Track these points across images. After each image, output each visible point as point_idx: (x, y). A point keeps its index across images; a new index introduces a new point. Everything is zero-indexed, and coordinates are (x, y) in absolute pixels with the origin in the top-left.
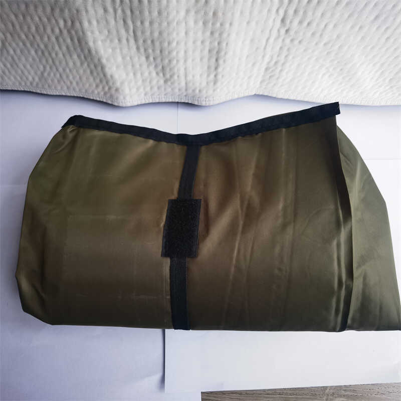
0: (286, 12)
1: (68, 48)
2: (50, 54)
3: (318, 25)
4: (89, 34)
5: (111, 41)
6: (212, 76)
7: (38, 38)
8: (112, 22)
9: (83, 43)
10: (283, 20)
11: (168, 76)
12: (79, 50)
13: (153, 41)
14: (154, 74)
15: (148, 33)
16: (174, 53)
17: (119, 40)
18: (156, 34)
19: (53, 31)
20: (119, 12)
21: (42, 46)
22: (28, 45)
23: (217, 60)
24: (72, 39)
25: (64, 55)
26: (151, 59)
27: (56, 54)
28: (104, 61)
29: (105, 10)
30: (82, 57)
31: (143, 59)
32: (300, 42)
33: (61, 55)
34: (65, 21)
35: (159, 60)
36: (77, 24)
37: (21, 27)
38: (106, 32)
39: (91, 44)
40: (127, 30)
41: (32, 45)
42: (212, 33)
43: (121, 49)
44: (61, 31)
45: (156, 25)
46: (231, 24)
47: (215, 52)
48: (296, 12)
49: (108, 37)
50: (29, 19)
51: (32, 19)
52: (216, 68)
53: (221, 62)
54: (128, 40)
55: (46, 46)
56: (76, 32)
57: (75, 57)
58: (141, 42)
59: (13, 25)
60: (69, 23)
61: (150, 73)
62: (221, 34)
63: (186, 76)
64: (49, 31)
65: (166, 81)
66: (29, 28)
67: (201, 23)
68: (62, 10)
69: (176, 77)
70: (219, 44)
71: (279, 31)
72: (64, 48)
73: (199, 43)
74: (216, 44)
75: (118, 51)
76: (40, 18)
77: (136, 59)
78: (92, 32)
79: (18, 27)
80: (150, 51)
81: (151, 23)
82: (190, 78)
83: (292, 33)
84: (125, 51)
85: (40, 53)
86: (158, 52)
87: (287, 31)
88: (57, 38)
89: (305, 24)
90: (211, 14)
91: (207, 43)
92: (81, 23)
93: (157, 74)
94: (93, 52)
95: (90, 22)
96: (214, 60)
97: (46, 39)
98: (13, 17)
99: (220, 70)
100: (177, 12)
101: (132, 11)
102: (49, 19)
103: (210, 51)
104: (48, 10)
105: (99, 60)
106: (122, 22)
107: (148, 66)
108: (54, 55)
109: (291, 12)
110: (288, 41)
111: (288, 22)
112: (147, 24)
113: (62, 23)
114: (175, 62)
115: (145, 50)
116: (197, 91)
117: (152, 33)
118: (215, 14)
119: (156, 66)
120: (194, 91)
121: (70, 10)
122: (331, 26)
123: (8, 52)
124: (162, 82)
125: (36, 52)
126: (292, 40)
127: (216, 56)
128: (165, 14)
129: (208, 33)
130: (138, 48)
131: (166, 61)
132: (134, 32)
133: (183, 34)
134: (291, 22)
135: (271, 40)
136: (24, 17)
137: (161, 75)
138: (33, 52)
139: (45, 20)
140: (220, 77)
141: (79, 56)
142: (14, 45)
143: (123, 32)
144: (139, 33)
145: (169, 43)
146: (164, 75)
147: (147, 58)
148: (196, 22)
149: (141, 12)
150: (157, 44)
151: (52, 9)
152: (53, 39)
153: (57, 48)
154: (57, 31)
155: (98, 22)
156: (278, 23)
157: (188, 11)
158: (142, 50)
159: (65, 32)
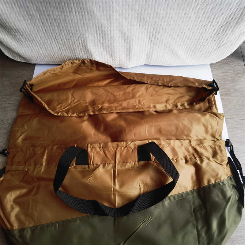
0: (149, 36)
1: (81, 49)
2: (74, 51)
3: (160, 39)
4: (89, 44)
5: (95, 47)
6: (128, 58)
7: (72, 46)
8: (96, 41)
9: (86, 47)
10: (149, 38)
11: (113, 58)
12: (84, 50)
13: (108, 46)
14: (109, 57)
15: (107, 44)
16: (115, 50)
17: (98, 46)
18: (110, 44)
19: (77, 44)
20: (99, 38)
21: (72, 49)
22: (68, 48)
23: (129, 52)
24: (83, 46)
25: (79, 51)
26: (108, 52)
27: (77, 51)
28: (92, 53)
29: (94, 37)
30: (85, 52)
31: (105, 52)
32: (156, 45)
33: (78, 51)
34: (82, 41)
35: (110, 53)
36: (85, 42)
37: (67, 43)
38: (94, 44)
39: (89, 48)
40: (100, 43)
41: (69, 48)
42: (127, 43)
43: (98, 49)
44: (80, 43)
45: (110, 41)
46: (133, 40)
47: (128, 49)
48: (153, 35)
49: (94, 45)
50: (70, 40)
51: (71, 40)
52: (129, 55)
53: (131, 53)
54: (100, 46)
55: (74, 49)
56: (85, 44)
57: (83, 52)
58: (105, 47)
59: (65, 43)
60: (83, 41)
61: (107, 57)
62: (130, 44)
63: (119, 58)
64: (76, 44)
65: (113, 60)
66: (70, 43)
67: (123, 40)
68: (81, 38)
69: (116, 58)
70: (130, 47)
71: (148, 42)
72: (80, 49)
73: (123, 46)
74: (129, 47)
75: (97, 50)
76: (74, 40)
77: (103, 52)
78: (90, 44)
79: (66, 43)
80: (107, 49)
81: (108, 41)
82: (121, 58)
83: (153, 42)
84: (100, 50)
85: (71, 51)
86: (110, 50)
87: (151, 42)
88: (78, 46)
89: (156, 39)
90: (126, 37)
91: (126, 47)
92: (86, 41)
93: (110, 57)
94: (89, 50)
95: (89, 41)
96: (128, 52)
97: (74, 46)
98: (65, 40)
99: (130, 55)
100: (116, 37)
101: (102, 38)
102: (77, 40)
103: (127, 49)
104: (77, 38)
105: (91, 53)
106: (99, 41)
107: (107, 55)
108: (76, 51)
109: (151, 36)
110: (152, 45)
111: (151, 39)
112: (107, 41)
113: (80, 41)
114: (115, 53)
115: (106, 49)
116: (123, 63)
117: (108, 44)
118: (127, 38)
119: (109, 55)
120: (122, 63)
121: (84, 38)
122: (164, 39)
123: (60, 50)
124: (111, 60)
125: (70, 50)
126: (153, 44)
127: (129, 51)
128: (112, 38)
129: (126, 43)
130: (104, 49)
131: (113, 53)
132: (103, 44)
133: (118, 44)
134: (152, 39)
135: (147, 45)
136: (69, 40)
137: (111, 58)
138: (69, 51)
139: (75, 41)
140: (131, 58)
141: (84, 52)
142: (63, 48)
143: (99, 44)
144: (104, 44)
145: (114, 47)
146: (112, 58)
147: (107, 52)
148: (122, 40)
149: (105, 38)
150: (110, 47)
151: (78, 38)
152: (77, 46)
153: (77, 49)
154: (79, 44)
155: (92, 41)
156: (148, 39)
157: (119, 37)
158: (105, 49)
159: (81, 44)
